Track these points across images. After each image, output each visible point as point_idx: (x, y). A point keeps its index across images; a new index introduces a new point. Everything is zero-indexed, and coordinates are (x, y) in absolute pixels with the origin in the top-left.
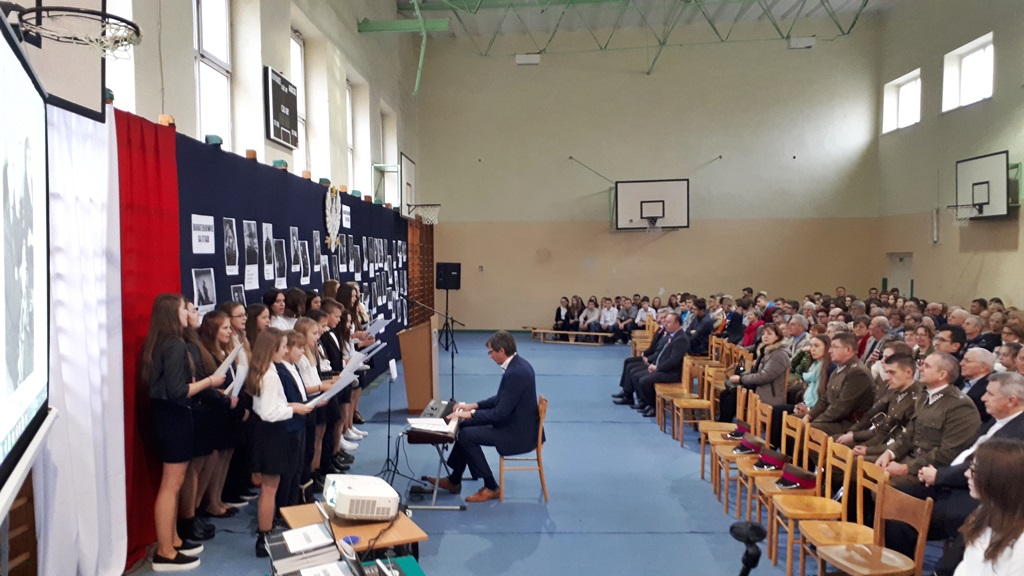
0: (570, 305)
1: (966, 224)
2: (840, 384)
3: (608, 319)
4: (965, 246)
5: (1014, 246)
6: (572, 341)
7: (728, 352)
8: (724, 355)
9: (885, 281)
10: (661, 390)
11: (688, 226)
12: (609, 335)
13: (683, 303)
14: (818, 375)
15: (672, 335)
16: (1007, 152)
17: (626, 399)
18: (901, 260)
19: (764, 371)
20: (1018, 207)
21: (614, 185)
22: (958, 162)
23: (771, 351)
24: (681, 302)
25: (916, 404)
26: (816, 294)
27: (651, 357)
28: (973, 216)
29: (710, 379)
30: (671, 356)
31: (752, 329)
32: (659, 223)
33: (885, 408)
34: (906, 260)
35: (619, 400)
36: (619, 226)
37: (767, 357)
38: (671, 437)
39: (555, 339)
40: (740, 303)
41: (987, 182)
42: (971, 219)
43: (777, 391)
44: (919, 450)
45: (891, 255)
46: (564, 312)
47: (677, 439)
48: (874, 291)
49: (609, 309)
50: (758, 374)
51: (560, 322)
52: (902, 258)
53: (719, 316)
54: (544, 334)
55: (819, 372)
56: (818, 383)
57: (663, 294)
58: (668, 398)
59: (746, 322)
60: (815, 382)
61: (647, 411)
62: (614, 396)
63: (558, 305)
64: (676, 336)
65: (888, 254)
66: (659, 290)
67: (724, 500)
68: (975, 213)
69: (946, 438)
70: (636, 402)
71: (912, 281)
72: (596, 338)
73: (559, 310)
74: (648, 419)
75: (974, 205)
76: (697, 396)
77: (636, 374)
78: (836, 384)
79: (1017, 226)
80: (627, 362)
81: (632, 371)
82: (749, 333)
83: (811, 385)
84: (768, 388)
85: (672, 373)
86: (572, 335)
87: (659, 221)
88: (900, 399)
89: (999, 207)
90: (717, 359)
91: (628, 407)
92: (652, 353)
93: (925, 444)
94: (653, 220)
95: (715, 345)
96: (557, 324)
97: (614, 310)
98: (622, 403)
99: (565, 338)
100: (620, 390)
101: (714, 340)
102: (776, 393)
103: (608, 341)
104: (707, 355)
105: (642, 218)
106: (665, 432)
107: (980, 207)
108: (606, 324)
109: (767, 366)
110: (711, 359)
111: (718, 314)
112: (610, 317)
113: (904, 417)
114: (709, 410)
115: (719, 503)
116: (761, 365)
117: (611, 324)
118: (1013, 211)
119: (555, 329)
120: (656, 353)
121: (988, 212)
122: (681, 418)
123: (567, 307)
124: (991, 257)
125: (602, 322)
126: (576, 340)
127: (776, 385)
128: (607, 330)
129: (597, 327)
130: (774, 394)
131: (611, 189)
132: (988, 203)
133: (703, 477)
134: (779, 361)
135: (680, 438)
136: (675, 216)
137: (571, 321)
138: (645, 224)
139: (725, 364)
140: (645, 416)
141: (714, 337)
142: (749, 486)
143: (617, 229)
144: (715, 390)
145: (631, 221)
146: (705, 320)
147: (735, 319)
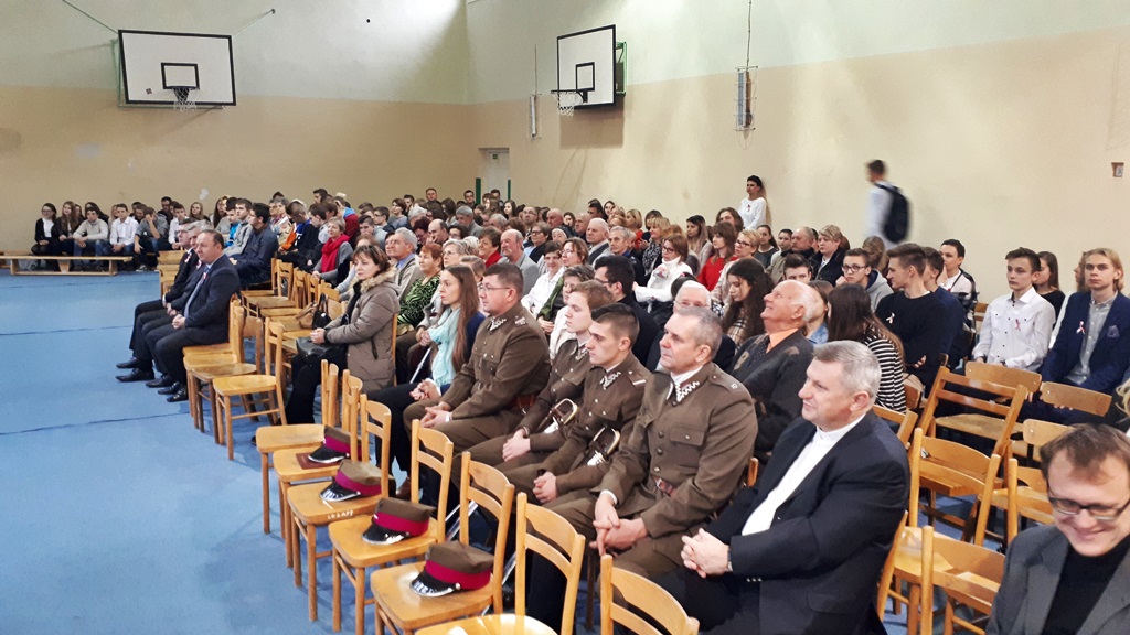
0: (59, 215)
1: (570, 113)
2: (498, 353)
3: (123, 235)
4: (568, 140)
5: (618, 141)
6: (64, 271)
7: (300, 284)
8: (295, 289)
9: (478, 182)
10: (194, 360)
11: (234, 103)
12: (125, 259)
13: (232, 212)
14: (452, 332)
15: (209, 267)
16: (613, 27)
17: (140, 370)
18: (495, 157)
19: (361, 321)
20: (624, 95)
21: (116, 36)
22: (559, 38)
23: (370, 288)
24: (228, 209)
25: (647, 395)
26: (406, 197)
27: (175, 302)
28: (577, 104)
29: (273, 340)
30: (208, 301)
31: (332, 247)
32: (192, 97)
33: (576, 393)
34: (500, 157)
35: (128, 372)
36: (130, 99)
37: (364, 298)
38: (213, 439)
39: (38, 267)
40: (315, 210)
41: (592, 64)
42: (576, 108)
43: (380, 350)
44: (659, 482)
45: (484, 150)
46: (48, 226)
47: (224, 444)
48: (469, 194)
49: (123, 220)
50: (352, 326)
51: (43, 242)
52: (496, 153)
53: (284, 229)
54: (15, 261)
55: (454, 327)
56: (452, 345)
57: (207, 199)
58: (204, 377)
59: (323, 236)
60: (448, 343)
61: (175, 392)
62: (120, 367)
63: (39, 215)
64: (214, 268)
65: (480, 149)
66: (200, 193)
67: (308, 583)
68: (578, 101)
69: (705, 460)
70: (158, 374)
71: (509, 182)
72: (106, 263)
73: (40, 224)
74: (176, 406)
75: (578, 91)
76: (254, 367)
77: (152, 333)
78: (489, 347)
79: (622, 117)
80: (139, 310)
81: (146, 326)
82: (328, 254)
83: (442, 348)
84: (367, 347)
85: (211, 329)
86: (65, 262)
87: (191, 93)
88: (607, 381)
89: (604, 95)
90: (284, 294)
91: (142, 384)
92: (180, 295)
93: (673, 473)
94: (182, 92)
95: (280, 274)
96: (38, 246)
97: (132, 221)
98: (133, 379)
99: (54, 266)
100: (128, 356)
101: (279, 266)
102: (380, 356)
103: (122, 268)
104: (268, 287)
105: (165, 87)
106: (203, 430)
107: (584, 93)
108: (120, 244)
109: (365, 311)
110: (276, 294)
111: (284, 226)
112: (125, 232)
113: (620, 416)
114: (274, 392)
115: (299, 593)
116: (355, 310)
117: (127, 243)
118: (619, 97)
119: (36, 253)
120: (185, 295)
121: (593, 99)
122: (227, 413)
123: (53, 218)
124: (594, 153)
125: (113, 241)
126: (71, 270)
127: (379, 343)
128: (123, 252)
129: (106, 247)
130: (376, 357)
131: (113, 42)
132: (593, 89)
133: (267, 530)
134: (383, 304)
135: (227, 442)
136: (215, 87)
137: (63, 237)
138: (171, 96)
139: (297, 303)
140: (171, 400)
141: (279, 261)
142: (357, 584)
143: (128, 101)
144: (284, 351)
145: (149, 91)
146: (265, 234)
147: (309, 232)
